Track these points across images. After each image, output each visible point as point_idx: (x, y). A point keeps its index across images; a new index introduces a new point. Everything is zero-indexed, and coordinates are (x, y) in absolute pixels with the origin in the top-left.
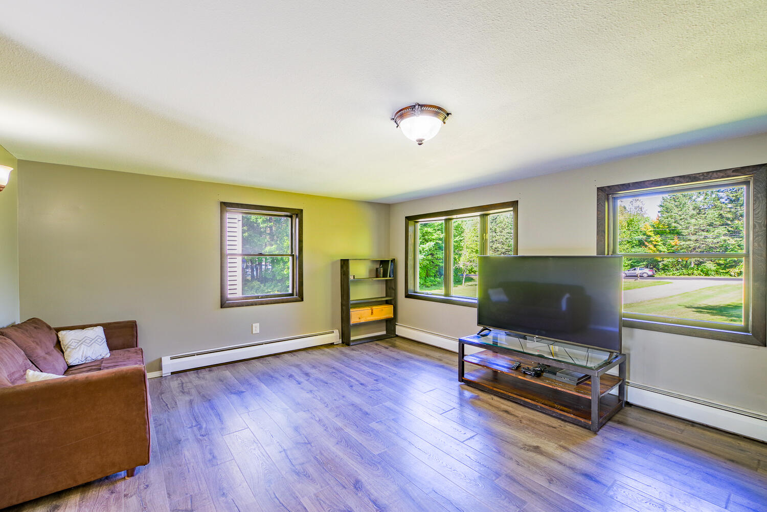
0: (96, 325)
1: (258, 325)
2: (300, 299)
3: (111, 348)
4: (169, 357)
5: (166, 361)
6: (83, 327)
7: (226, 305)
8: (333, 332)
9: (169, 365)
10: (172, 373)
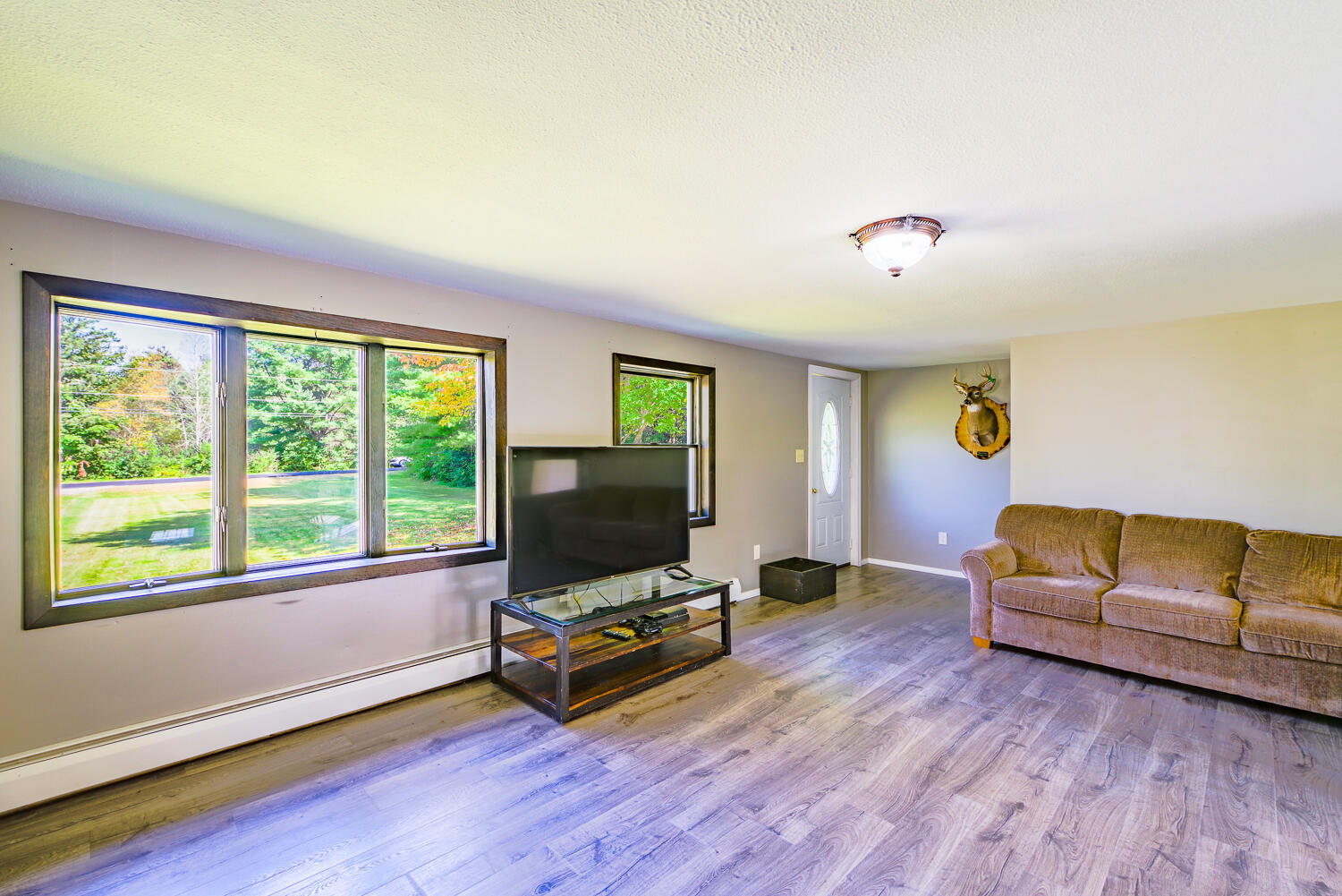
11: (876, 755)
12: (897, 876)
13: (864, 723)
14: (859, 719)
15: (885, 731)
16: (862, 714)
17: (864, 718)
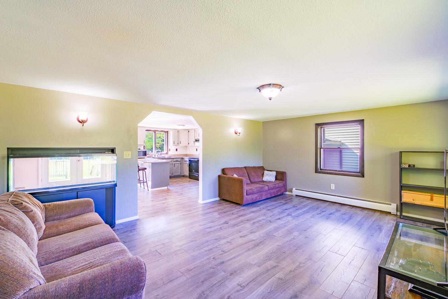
0: (274, 171)
1: (334, 185)
2: (362, 176)
3: (276, 179)
4: (295, 189)
5: (294, 190)
6: (271, 171)
7: (317, 171)
8: (390, 205)
9: (295, 192)
10: (296, 195)
11: (273, 250)
12: (275, 228)
13: (275, 262)
14: (277, 264)
15: (268, 258)
16: (275, 267)
17: (275, 264)
